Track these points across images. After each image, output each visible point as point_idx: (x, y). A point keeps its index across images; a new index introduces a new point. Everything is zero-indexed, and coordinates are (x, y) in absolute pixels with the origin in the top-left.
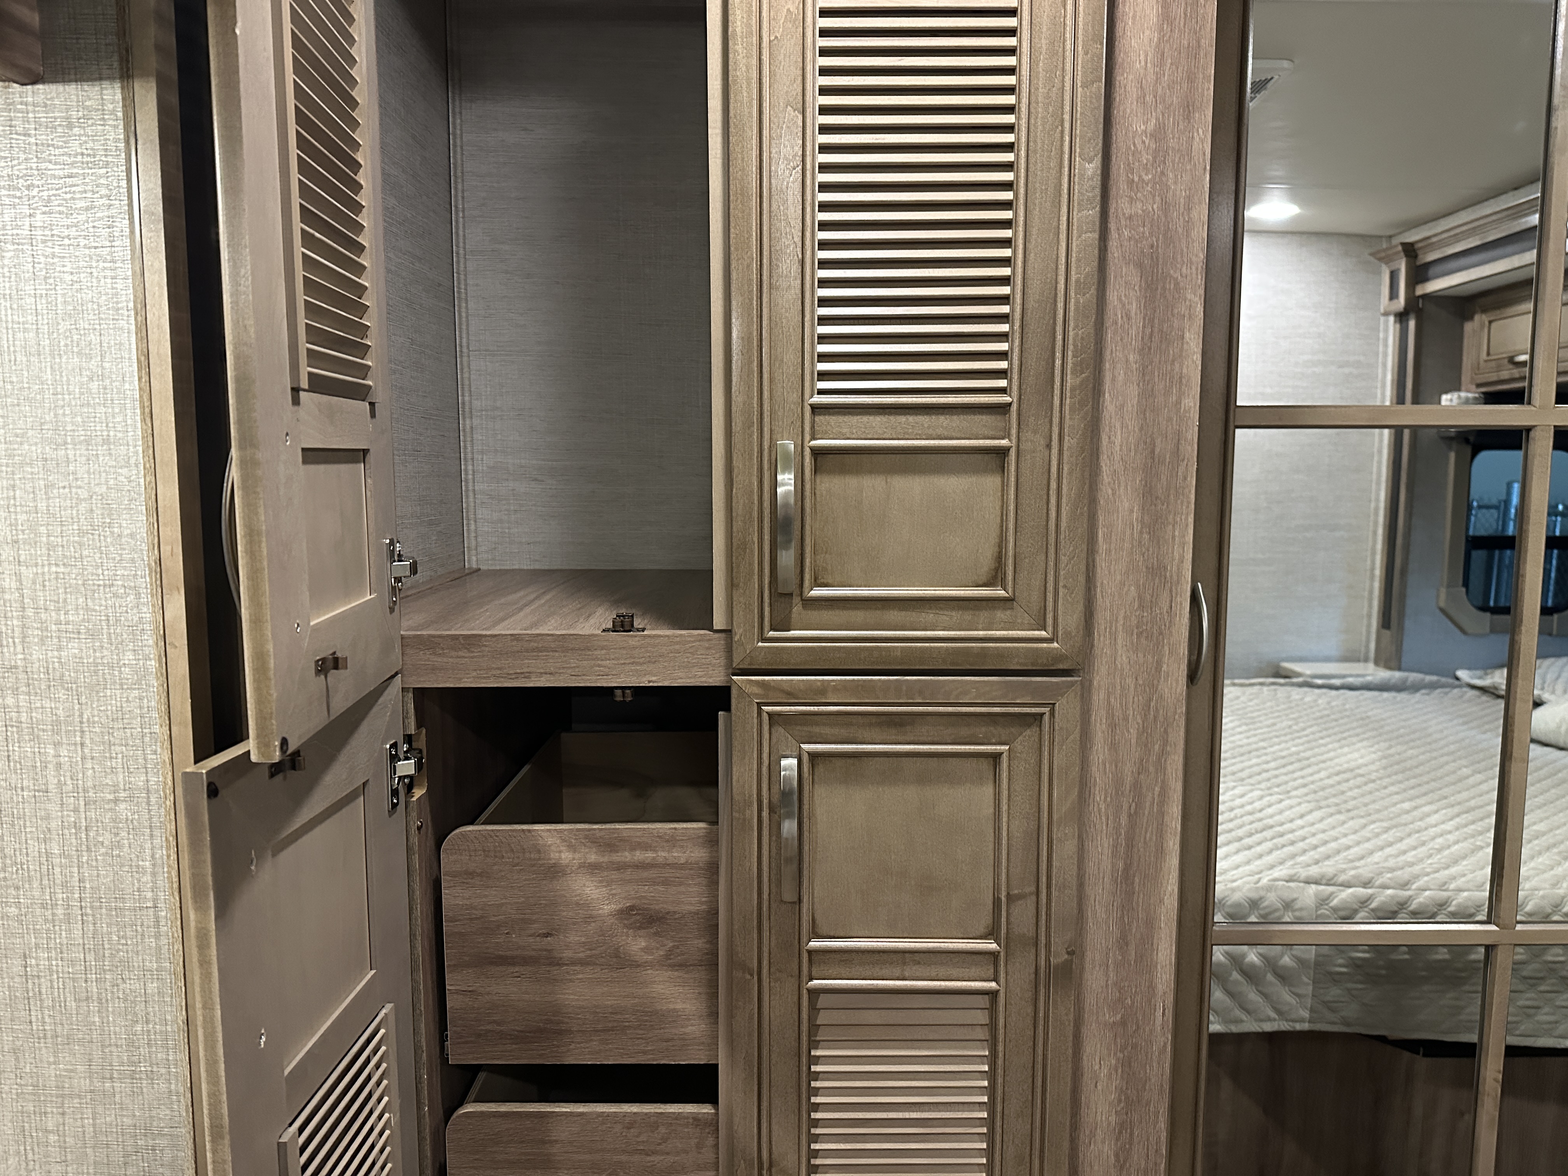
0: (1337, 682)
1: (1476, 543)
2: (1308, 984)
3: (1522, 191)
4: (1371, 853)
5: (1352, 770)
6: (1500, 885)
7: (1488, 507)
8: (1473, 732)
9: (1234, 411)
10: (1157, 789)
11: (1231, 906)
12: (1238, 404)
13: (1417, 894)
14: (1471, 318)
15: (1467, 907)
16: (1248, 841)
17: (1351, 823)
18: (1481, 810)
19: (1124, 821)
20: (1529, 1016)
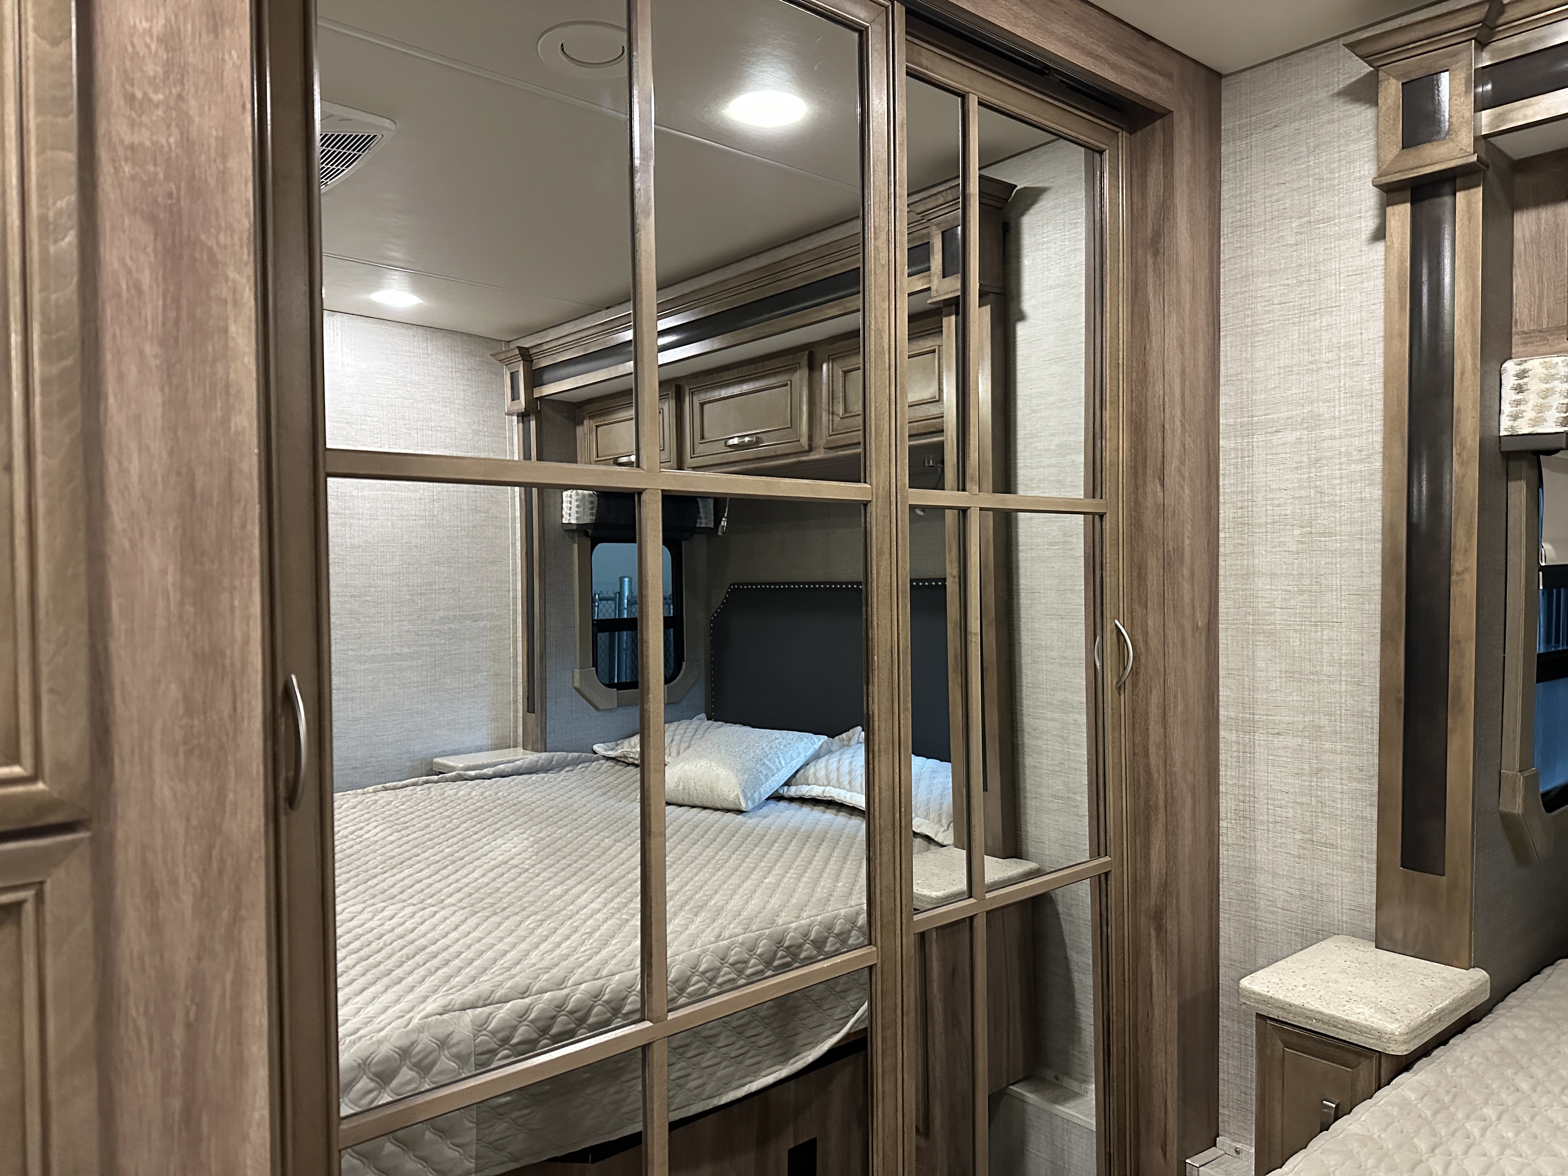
0: (489, 771)
1: (601, 626)
2: (471, 1129)
3: (612, 309)
4: (527, 953)
5: (506, 863)
6: (650, 975)
7: (607, 600)
8: (612, 802)
9: (324, 455)
10: (229, 976)
11: (379, 1063)
12: (328, 446)
13: (573, 991)
14: (581, 423)
15: (621, 991)
16: (398, 972)
17: (506, 923)
18: (624, 880)
19: (178, 1035)
20: (681, 1086)
